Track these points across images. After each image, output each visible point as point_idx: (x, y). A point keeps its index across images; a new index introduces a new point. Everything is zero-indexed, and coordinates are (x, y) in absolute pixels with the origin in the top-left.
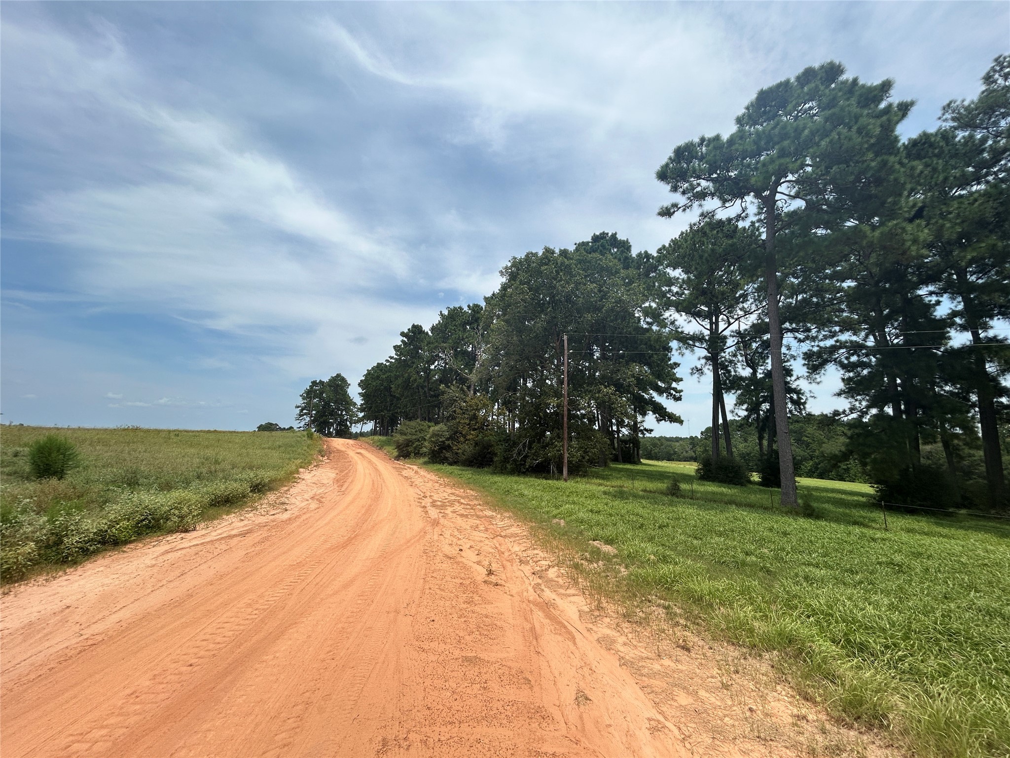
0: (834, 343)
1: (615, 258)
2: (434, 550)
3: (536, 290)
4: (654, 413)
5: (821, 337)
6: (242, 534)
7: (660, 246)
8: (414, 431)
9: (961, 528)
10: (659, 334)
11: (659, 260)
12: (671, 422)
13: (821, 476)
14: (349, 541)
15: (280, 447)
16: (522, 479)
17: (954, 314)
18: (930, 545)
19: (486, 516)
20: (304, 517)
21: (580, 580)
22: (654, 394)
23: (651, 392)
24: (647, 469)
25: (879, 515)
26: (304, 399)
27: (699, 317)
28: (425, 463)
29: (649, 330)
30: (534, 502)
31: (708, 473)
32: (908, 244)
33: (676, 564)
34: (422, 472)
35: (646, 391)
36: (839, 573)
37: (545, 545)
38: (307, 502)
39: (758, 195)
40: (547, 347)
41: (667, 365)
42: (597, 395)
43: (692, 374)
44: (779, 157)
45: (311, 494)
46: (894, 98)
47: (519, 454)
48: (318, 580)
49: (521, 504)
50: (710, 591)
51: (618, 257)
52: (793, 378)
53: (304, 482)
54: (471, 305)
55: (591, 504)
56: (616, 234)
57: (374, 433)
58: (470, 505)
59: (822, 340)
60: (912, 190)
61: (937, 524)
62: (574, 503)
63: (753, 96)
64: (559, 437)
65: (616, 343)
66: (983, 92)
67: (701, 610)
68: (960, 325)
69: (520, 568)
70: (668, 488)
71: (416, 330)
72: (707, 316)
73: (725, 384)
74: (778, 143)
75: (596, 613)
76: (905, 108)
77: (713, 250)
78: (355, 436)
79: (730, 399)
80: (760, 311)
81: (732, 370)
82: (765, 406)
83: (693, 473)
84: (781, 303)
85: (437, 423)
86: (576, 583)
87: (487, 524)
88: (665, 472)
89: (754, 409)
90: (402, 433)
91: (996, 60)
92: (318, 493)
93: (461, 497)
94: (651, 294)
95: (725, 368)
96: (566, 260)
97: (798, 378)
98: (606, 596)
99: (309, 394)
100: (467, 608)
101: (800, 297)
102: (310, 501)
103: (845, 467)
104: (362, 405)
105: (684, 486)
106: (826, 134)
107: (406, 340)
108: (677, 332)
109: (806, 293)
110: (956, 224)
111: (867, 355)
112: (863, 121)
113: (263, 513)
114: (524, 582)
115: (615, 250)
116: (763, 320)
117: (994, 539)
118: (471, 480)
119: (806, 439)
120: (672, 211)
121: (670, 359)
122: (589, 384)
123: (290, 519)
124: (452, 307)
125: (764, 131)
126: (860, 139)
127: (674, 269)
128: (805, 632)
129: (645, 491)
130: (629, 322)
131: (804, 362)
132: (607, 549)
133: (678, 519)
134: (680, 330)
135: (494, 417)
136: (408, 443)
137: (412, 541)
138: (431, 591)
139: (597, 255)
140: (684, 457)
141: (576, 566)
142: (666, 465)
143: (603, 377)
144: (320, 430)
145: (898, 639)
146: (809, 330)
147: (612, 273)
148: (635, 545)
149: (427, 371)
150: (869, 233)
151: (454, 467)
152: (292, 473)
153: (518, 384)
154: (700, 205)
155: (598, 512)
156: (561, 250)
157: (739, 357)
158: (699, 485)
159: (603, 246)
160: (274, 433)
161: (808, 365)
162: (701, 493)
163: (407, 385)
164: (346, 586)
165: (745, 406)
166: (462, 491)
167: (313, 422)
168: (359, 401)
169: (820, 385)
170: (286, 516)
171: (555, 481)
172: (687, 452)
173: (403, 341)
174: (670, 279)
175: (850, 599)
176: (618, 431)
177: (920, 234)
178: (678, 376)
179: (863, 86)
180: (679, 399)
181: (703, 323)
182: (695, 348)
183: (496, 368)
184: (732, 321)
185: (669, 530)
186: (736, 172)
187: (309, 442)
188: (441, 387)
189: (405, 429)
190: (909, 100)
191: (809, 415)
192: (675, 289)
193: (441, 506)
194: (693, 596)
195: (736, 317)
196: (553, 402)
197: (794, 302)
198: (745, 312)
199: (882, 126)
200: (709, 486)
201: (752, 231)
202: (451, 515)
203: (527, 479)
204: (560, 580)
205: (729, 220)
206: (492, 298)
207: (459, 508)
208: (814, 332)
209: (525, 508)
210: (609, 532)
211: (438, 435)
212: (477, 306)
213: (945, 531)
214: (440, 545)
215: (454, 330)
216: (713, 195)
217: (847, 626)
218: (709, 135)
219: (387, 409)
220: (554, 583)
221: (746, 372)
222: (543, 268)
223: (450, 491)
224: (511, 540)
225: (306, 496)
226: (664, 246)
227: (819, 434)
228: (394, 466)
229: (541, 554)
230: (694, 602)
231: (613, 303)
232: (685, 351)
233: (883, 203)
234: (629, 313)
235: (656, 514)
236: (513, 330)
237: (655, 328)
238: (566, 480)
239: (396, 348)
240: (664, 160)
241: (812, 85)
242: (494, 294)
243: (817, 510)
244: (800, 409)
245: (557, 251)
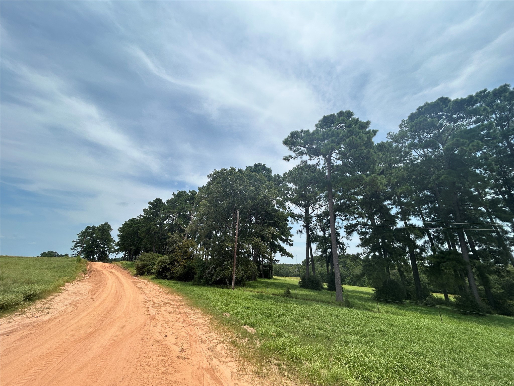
0: (356, 222)
1: (264, 176)
2: (149, 337)
3: (225, 187)
4: (280, 252)
5: (351, 219)
6: (6, 334)
7: (284, 173)
8: (149, 259)
9: (407, 310)
10: (283, 213)
11: (284, 179)
12: (288, 256)
13: (354, 285)
14: (91, 334)
15: (54, 268)
16: (209, 288)
17: (398, 213)
18: (396, 320)
19: (185, 313)
20: (61, 318)
21: (234, 351)
22: (280, 242)
23: (279, 241)
24: (276, 282)
25: (375, 304)
26: (79, 237)
27: (301, 206)
28: (153, 279)
29: (279, 211)
30: (214, 303)
31: (304, 285)
32: (379, 184)
33: (285, 337)
34: (150, 284)
35: (276, 240)
36: (360, 337)
37: (217, 330)
38: (66, 307)
39: (324, 156)
40: (229, 216)
41: (286, 228)
42: (252, 242)
43: (297, 233)
44: (331, 143)
45: (70, 301)
46: (371, 128)
47: (209, 273)
48: (59, 366)
49: (206, 304)
50: (301, 353)
51: (266, 175)
52: (341, 237)
53: (67, 292)
54: (191, 191)
55: (245, 303)
56: (265, 164)
57: (123, 259)
58: (176, 305)
59: (351, 221)
60: (379, 163)
61: (399, 308)
62: (236, 303)
63: (321, 118)
64: (231, 265)
65: (263, 216)
66: (400, 131)
67: (296, 365)
68: (400, 218)
69: (200, 345)
70: (285, 293)
71: (158, 201)
72: (304, 206)
73: (312, 239)
74: (331, 137)
75: (241, 373)
76: (375, 132)
77: (306, 178)
78: (111, 261)
79: (314, 246)
80: (326, 206)
81: (315, 232)
82: (329, 250)
83: (297, 284)
84: (335, 203)
85: (163, 255)
86: (232, 353)
87: (185, 317)
88: (284, 283)
89: (324, 251)
90: (141, 260)
91: (402, 121)
92: (75, 300)
93: (173, 301)
94: (280, 194)
95: (312, 231)
96: (240, 174)
97: (342, 237)
98: (248, 361)
99: (84, 234)
100: (163, 377)
101: (342, 201)
102: (69, 306)
103: (363, 280)
104: (118, 242)
105: (292, 291)
106: (348, 137)
107: (151, 206)
108: (291, 212)
109: (344, 199)
110: (395, 178)
111: (369, 228)
112: (361, 134)
113: (29, 316)
114: (202, 355)
115: (265, 172)
116: (327, 210)
117: (420, 315)
118: (179, 289)
119: (347, 266)
120: (289, 158)
121: (288, 225)
122: (249, 236)
123: (49, 320)
124: (180, 191)
125: (326, 132)
126: (360, 141)
127: (290, 183)
128: (344, 373)
129: (273, 294)
130: (269, 206)
131: (345, 230)
132: (251, 330)
133: (288, 310)
134: (292, 212)
135: (197, 252)
136: (144, 266)
137: (135, 332)
138: (141, 367)
139: (255, 173)
140: (294, 275)
141: (233, 342)
142: (285, 279)
143: (256, 232)
144: (87, 257)
145: (383, 373)
146: (346, 216)
147: (263, 183)
148: (266, 327)
149: (162, 224)
150: (365, 178)
151: (171, 281)
152: (59, 286)
153: (212, 234)
154: (301, 158)
155: (248, 308)
156: (239, 169)
157: (318, 226)
158: (300, 290)
159: (259, 169)
160: (52, 258)
161: (346, 231)
162: (300, 295)
163: (148, 231)
164: (80, 369)
165: (321, 250)
166: (173, 296)
167: (83, 251)
168: (117, 239)
169: (352, 241)
170: (47, 317)
171: (227, 290)
172: (295, 272)
173: (149, 207)
174: (288, 188)
175: (363, 352)
176: (263, 261)
177: (383, 181)
178: (291, 233)
179: (360, 121)
180: (291, 245)
181: (302, 209)
182: (299, 221)
183: (201, 225)
184: (315, 209)
185: (283, 318)
186: (315, 146)
187: (77, 264)
188: (168, 234)
189: (143, 258)
190: (376, 129)
191: (348, 254)
192: (290, 192)
193: (157, 307)
194: (293, 357)
195: (316, 208)
196: (230, 245)
197: (340, 203)
198: (320, 206)
199: (367, 137)
200: (304, 291)
201: (322, 171)
202: (163, 312)
203: (212, 288)
204: (223, 352)
205: (313, 165)
206: (202, 188)
207: (169, 308)
208: (348, 217)
209: (209, 306)
210: (253, 320)
211: (163, 262)
212: (194, 191)
213: (401, 312)
214: (153, 333)
215: (180, 203)
216: (306, 154)
217: (362, 368)
218: (305, 129)
219: (134, 245)
220: (219, 354)
221: (321, 234)
222: (229, 177)
223: (165, 296)
224: (197, 327)
225: (66, 302)
226: (286, 173)
227: (353, 264)
228: (133, 280)
229: (215, 336)
230: (293, 360)
231: (262, 197)
232: (294, 222)
233: (370, 167)
234: (269, 202)
235: (278, 308)
236: (212, 206)
237: (281, 210)
238: (233, 289)
239: (145, 210)
240: (286, 137)
241: (343, 118)
242: (203, 187)
243: (351, 303)
244: (344, 252)
245: (237, 169)
